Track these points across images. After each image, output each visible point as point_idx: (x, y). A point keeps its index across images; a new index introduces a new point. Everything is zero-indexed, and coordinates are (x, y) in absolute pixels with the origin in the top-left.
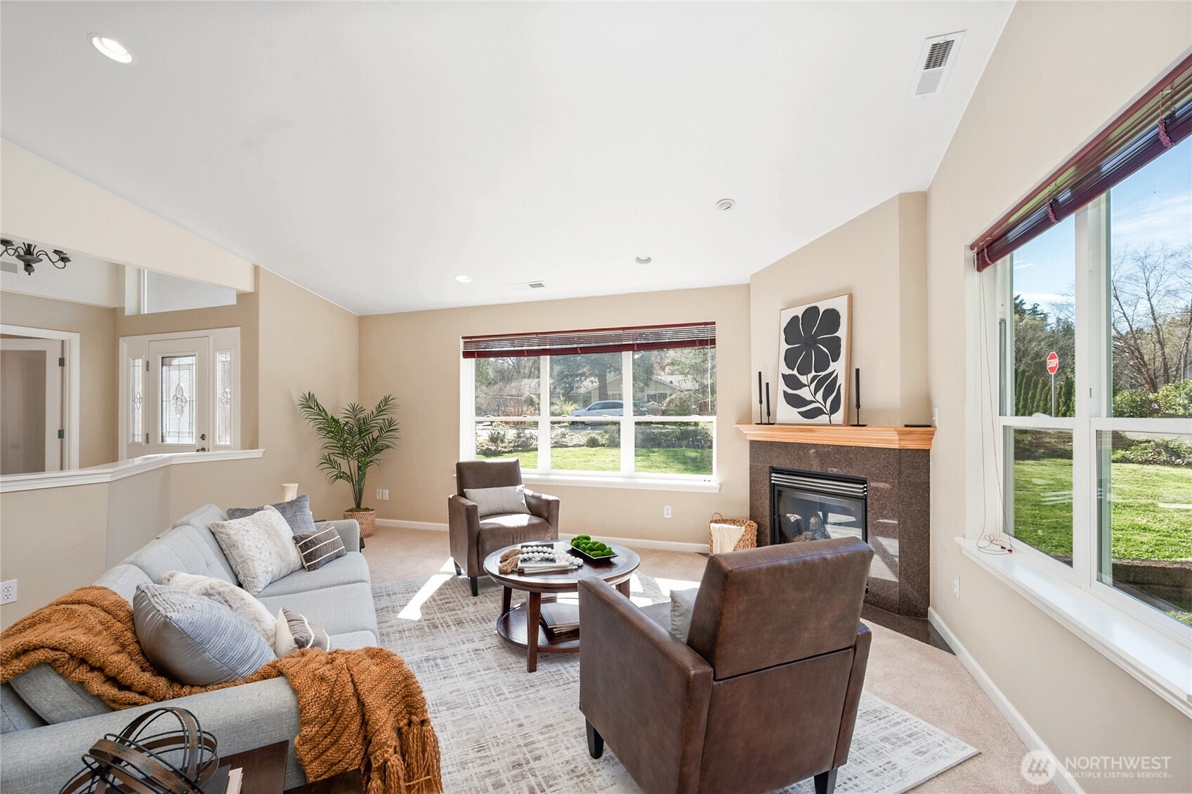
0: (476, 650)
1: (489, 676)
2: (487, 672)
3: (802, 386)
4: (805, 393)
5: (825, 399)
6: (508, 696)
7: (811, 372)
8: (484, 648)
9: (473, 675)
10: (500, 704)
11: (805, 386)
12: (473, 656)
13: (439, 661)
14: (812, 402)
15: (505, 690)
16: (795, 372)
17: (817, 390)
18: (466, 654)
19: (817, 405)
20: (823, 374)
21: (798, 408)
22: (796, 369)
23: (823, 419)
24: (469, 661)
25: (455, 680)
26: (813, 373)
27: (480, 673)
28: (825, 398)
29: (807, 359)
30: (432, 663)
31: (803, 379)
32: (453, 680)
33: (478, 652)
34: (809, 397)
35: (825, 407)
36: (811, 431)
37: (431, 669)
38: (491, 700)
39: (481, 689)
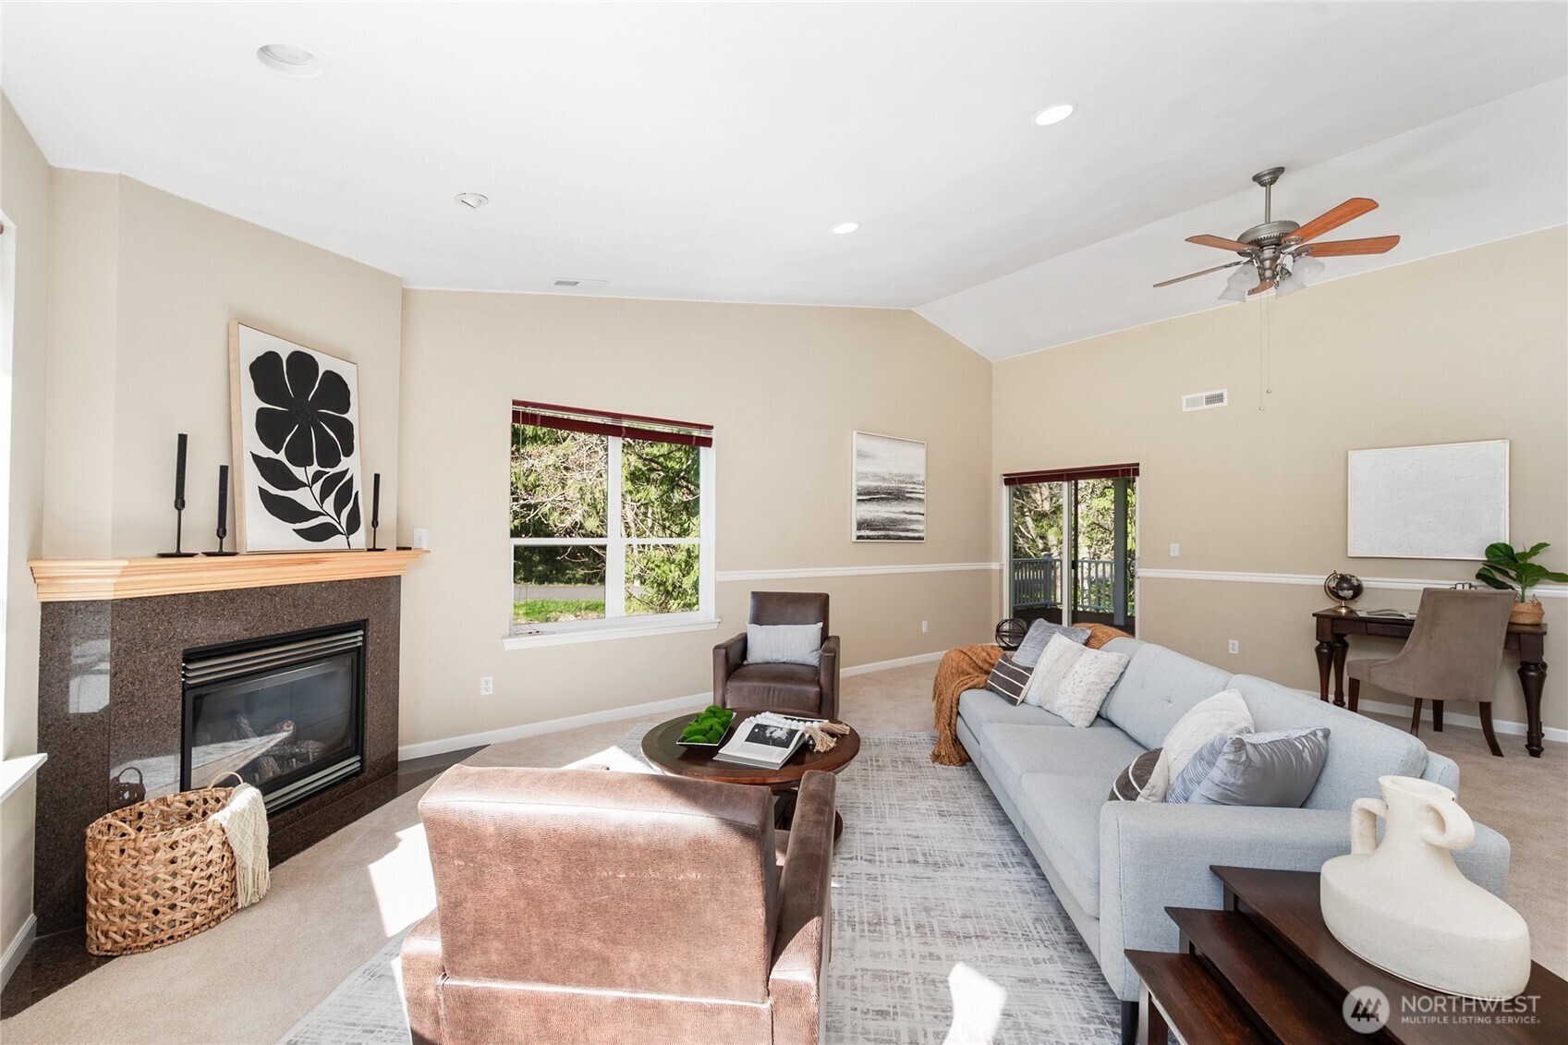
0: (870, 861)
1: (870, 825)
2: (870, 831)
3: (297, 484)
4: (305, 497)
5: (338, 513)
6: (862, 806)
7: (312, 464)
8: (859, 861)
9: (886, 832)
10: (872, 801)
11: (303, 485)
12: (877, 853)
13: (921, 859)
14: (317, 514)
15: (862, 810)
16: (281, 456)
17: (324, 495)
18: (885, 859)
19: (327, 520)
20: (332, 471)
21: (295, 523)
22: (283, 451)
23: (337, 541)
24: (884, 849)
25: (906, 832)
26: (315, 467)
27: (878, 832)
28: (338, 509)
29: (303, 437)
30: (930, 859)
31: (298, 472)
32: (909, 833)
33: (870, 857)
34: (312, 505)
35: (339, 524)
36: (316, 562)
37: (932, 852)
38: (878, 806)
39: (883, 817)
